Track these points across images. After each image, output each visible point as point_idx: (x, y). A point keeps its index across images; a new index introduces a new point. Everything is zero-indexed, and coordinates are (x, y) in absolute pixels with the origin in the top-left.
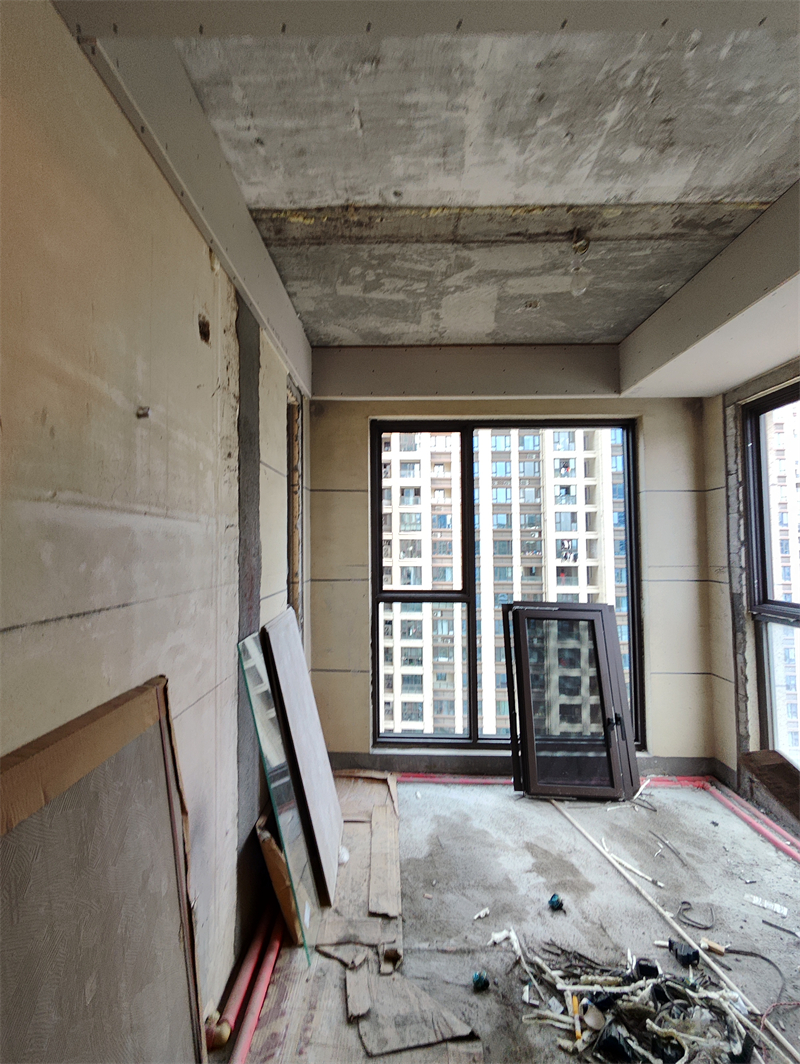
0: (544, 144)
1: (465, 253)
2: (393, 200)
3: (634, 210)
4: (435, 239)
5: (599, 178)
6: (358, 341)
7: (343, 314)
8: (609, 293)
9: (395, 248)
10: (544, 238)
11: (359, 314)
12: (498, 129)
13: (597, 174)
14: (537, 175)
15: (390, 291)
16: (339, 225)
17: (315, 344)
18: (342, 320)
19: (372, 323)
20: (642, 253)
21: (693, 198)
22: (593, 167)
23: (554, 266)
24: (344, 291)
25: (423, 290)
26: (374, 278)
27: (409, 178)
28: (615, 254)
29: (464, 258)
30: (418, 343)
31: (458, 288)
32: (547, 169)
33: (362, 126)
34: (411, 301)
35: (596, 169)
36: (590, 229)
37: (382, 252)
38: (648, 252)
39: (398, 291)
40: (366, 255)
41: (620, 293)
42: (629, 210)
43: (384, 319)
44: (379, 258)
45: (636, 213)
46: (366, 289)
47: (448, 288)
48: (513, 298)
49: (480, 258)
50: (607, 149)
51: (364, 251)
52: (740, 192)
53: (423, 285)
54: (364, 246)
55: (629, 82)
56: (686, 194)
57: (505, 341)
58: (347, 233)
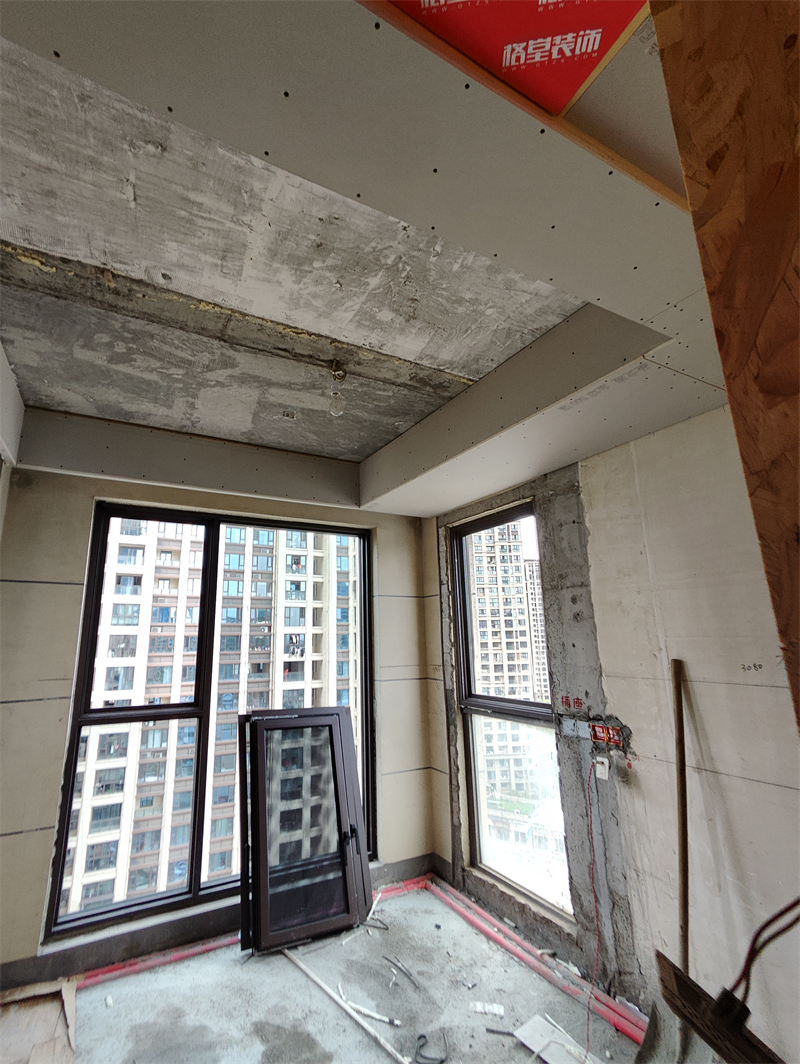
0: (317, 282)
1: (231, 353)
2: (161, 281)
3: (383, 358)
4: (202, 331)
5: (359, 324)
6: (93, 412)
7: (77, 380)
8: (358, 420)
9: (154, 328)
10: (307, 360)
11: (99, 383)
12: (279, 256)
13: (358, 322)
14: (308, 305)
15: (141, 368)
16: (89, 284)
17: (31, 403)
18: (74, 385)
19: (114, 397)
20: (385, 393)
21: (425, 363)
22: (355, 315)
23: (314, 387)
24: (82, 355)
25: (180, 377)
26: (125, 351)
27: (182, 266)
28: (365, 389)
29: (230, 357)
30: (166, 427)
31: (219, 383)
32: (318, 303)
33: (135, 199)
34: (165, 384)
35: (357, 318)
36: (347, 363)
37: (138, 328)
38: (390, 394)
39: (152, 371)
40: (118, 326)
41: (366, 421)
42: (381, 358)
43: (129, 395)
44: (133, 332)
45: (384, 361)
46: (111, 360)
47: (208, 380)
48: (273, 405)
49: (245, 361)
50: (368, 304)
51: (117, 321)
52: (457, 367)
53: (181, 372)
54: (118, 316)
55: (389, 262)
56: (421, 358)
57: (260, 442)
58: (98, 296)
